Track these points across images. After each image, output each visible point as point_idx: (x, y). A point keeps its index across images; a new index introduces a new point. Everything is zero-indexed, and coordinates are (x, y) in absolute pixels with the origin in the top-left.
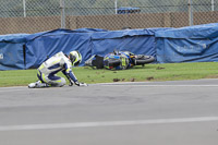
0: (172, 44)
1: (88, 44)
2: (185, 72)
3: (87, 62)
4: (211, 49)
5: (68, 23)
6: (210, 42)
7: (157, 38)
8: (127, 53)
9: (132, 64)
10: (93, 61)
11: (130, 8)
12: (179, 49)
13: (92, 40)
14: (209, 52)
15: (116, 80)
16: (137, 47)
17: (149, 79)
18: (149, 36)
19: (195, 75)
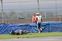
0: (34, 28)
1: (10, 28)
2: (38, 36)
3: (10, 33)
4: (45, 29)
5: (4, 22)
6: (45, 27)
7: (30, 26)
8: (21, 30)
9: (23, 33)
10: (12, 33)
11: (22, 18)
12: (36, 29)
13: (11, 26)
14: (45, 30)
15: (18, 38)
16: (24, 28)
17: (28, 37)
18: (27, 25)
19: (41, 36)
